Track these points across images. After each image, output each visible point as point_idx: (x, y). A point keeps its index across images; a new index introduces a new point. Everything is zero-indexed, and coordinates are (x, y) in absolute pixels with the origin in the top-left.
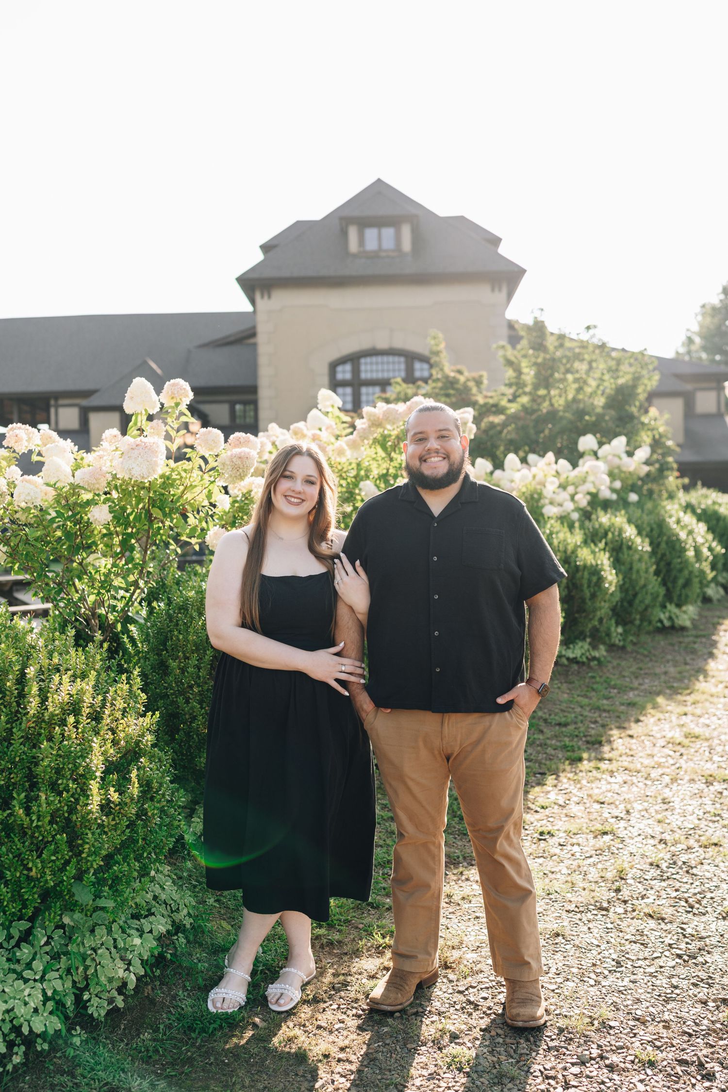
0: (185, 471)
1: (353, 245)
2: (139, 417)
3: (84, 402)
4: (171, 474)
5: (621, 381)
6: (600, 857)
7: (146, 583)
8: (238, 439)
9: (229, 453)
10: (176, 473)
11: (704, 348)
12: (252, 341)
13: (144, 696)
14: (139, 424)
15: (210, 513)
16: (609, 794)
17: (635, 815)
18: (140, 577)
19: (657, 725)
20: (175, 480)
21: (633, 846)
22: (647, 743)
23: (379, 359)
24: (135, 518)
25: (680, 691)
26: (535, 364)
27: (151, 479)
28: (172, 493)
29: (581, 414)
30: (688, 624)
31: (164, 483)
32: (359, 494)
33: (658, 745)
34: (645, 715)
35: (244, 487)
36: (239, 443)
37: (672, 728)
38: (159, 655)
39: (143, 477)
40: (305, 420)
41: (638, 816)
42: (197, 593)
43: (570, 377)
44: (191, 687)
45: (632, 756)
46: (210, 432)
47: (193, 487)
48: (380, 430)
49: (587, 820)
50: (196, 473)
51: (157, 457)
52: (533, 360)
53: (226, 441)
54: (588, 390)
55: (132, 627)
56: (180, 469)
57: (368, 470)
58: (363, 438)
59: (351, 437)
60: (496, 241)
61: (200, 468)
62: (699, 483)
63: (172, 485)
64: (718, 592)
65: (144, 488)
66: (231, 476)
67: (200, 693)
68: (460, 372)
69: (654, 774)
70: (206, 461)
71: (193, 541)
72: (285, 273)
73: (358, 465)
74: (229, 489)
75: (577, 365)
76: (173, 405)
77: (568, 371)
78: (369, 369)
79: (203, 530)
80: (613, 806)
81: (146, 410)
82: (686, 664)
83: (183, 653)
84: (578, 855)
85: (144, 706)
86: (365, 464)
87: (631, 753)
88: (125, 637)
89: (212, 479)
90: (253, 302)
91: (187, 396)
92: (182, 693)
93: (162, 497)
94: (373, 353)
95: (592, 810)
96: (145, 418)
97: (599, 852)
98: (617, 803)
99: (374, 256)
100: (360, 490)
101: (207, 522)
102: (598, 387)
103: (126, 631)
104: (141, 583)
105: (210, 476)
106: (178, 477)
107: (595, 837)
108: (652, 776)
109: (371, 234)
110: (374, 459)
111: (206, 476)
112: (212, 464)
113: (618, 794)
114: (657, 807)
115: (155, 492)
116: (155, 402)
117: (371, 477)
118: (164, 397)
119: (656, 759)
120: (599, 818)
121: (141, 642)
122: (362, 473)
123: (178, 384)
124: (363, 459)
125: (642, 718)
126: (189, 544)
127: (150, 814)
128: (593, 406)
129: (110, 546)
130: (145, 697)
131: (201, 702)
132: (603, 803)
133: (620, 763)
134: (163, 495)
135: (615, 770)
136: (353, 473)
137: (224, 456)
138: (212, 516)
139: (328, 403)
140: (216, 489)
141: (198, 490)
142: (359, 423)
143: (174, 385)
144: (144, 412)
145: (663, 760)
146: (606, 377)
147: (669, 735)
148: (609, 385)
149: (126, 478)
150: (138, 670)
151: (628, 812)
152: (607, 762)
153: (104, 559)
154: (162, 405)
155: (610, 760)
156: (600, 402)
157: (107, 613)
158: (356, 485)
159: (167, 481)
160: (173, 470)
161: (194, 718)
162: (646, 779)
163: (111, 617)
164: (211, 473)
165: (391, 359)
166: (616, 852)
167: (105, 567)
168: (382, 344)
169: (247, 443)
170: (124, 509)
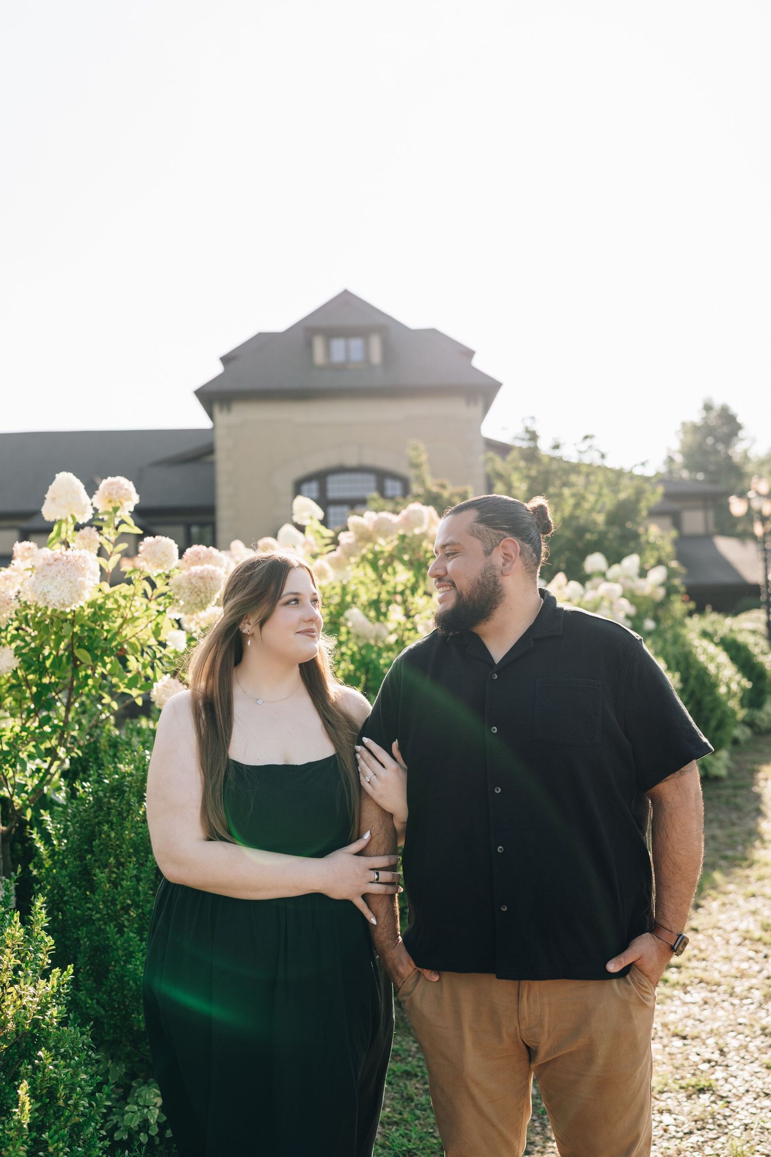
0: (125, 597)
1: (319, 356)
2: (64, 526)
3: (25, 524)
4: (104, 603)
5: (623, 496)
6: (703, 1132)
7: (69, 751)
8: (197, 554)
9: (185, 573)
10: (112, 600)
11: (687, 466)
12: (209, 458)
13: (50, 941)
14: (63, 536)
15: (158, 655)
16: (690, 1022)
17: (732, 1057)
18: (60, 744)
19: (722, 912)
20: (110, 610)
21: (744, 1113)
22: (718, 939)
23: (347, 477)
24: (52, 664)
25: (738, 862)
26: (528, 477)
27: (75, 607)
28: (106, 627)
29: (581, 531)
30: (723, 772)
31: (94, 614)
32: (345, 625)
33: (731, 942)
34: (704, 898)
35: (203, 619)
36: (198, 560)
37: (742, 916)
38: (82, 858)
39: (63, 605)
40: (275, 536)
41: (737, 1058)
42: (137, 769)
43: (566, 492)
44: (126, 909)
45: (704, 960)
46: (158, 542)
47: (134, 619)
48: (370, 545)
49: (671, 1068)
50: (139, 601)
51: (84, 576)
52: (525, 472)
53: (180, 557)
54: (586, 505)
55: (46, 816)
56: (117, 596)
57: (355, 596)
58: (349, 554)
59: (334, 554)
60: (470, 354)
61: (145, 594)
62: (708, 608)
63: (106, 617)
64: (743, 732)
65: (66, 620)
66: (189, 603)
67: (141, 917)
68: (443, 486)
69: (740, 987)
70: (153, 586)
71: (134, 692)
72: (246, 385)
73: (344, 588)
74: (182, 622)
75: (573, 478)
76: (111, 510)
77: (565, 484)
78: (337, 488)
79: (147, 678)
80: (697, 1042)
81: (73, 517)
82: (733, 824)
83: (116, 857)
84: (672, 1129)
85: (51, 957)
86: (351, 588)
87: (702, 955)
88: (35, 831)
89: (161, 609)
90: (211, 415)
91: (129, 499)
92: (113, 917)
93: (91, 634)
94: (341, 470)
95: (674, 1050)
96: (72, 527)
97: (701, 1124)
98: (704, 1036)
99: (341, 368)
100: (347, 620)
101: (153, 668)
102: (597, 501)
103: (38, 822)
104: (61, 752)
105: (160, 605)
106: (115, 606)
107: (689, 1097)
108: (738, 990)
109: (338, 346)
110: (362, 583)
111: (153, 606)
112: (161, 587)
113: (701, 1021)
114: (757, 1042)
115: (82, 626)
116: (86, 506)
117: (359, 604)
118: (99, 501)
119: (735, 964)
120: (686, 1063)
121: (58, 839)
122: (348, 598)
123: (118, 483)
124: (349, 582)
125: (703, 902)
126: (130, 696)
127: (51, 1149)
128: (595, 523)
129: (20, 701)
130: (52, 942)
131: (140, 932)
132: (684, 1038)
133: (691, 972)
134: (93, 630)
135: (687, 982)
136: (337, 600)
137: (177, 576)
138: (160, 659)
139: (306, 514)
140: (166, 623)
141: (141, 623)
142: (344, 538)
143: (112, 484)
144: (70, 520)
145: (745, 965)
146: (606, 491)
147: (743, 926)
148: (609, 501)
149: (41, 605)
150: (42, 899)
151: (722, 1052)
152: (674, 970)
153: (12, 719)
154: (96, 510)
155: (678, 967)
156: (600, 519)
157: (12, 796)
158: (340, 614)
159: (99, 612)
160: (107, 597)
161: (130, 955)
162: (731, 995)
163: (17, 801)
164: (161, 599)
165: (359, 477)
166: (724, 1123)
167: (12, 730)
168: (351, 460)
169: (209, 558)
170: (38, 651)
